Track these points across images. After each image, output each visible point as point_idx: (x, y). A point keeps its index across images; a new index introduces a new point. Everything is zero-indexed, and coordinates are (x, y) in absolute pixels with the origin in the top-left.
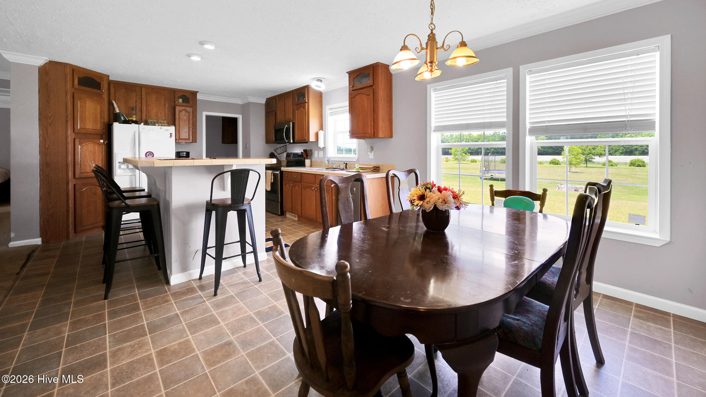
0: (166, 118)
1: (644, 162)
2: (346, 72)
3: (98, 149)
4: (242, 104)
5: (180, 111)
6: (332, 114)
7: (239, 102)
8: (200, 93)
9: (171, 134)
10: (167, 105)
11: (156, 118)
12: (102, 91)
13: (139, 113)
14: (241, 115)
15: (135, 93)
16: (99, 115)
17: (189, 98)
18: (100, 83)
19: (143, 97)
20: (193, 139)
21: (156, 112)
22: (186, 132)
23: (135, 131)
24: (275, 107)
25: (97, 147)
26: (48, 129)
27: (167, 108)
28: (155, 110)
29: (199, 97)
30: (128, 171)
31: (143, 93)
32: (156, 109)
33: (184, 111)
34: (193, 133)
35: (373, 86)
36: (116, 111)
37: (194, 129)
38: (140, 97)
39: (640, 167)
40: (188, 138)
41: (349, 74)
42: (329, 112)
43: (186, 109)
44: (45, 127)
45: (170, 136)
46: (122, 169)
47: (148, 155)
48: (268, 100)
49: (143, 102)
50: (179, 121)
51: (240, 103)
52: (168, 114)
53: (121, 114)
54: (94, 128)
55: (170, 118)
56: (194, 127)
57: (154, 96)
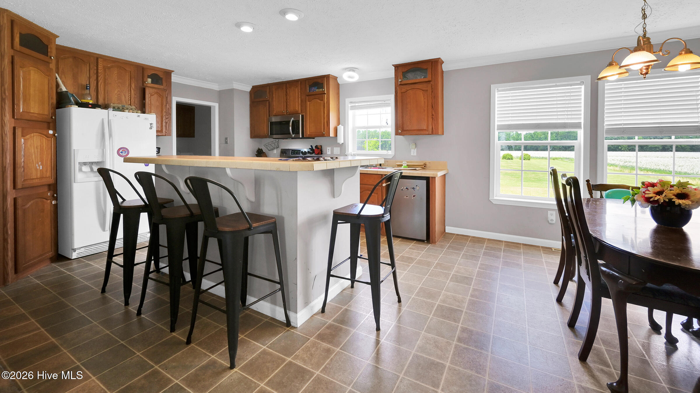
0: (132, 103)
1: (512, 156)
2: (392, 65)
3: (46, 143)
4: (218, 90)
5: (151, 95)
6: (353, 108)
7: (216, 87)
8: (175, 74)
9: (151, 124)
10: (133, 86)
11: (119, 101)
12: (51, 58)
13: (93, 93)
14: (218, 104)
15: (87, 65)
16: (46, 94)
17: (160, 77)
18: (48, 46)
19: (99, 71)
20: (166, 131)
21: (119, 94)
22: (158, 122)
23: (103, 119)
24: (268, 97)
25: (44, 140)
27: (133, 89)
28: (116, 92)
29: (174, 78)
30: (92, 175)
31: (99, 66)
32: (118, 90)
33: (156, 95)
34: (166, 123)
35: (431, 81)
36: (61, 89)
37: (168, 118)
38: (95, 71)
39: (510, 159)
40: (161, 130)
41: (395, 67)
42: (350, 105)
43: (157, 92)
45: (150, 127)
46: (84, 172)
47: (122, 152)
48: (254, 88)
49: (99, 78)
50: (150, 108)
51: (216, 89)
52: (135, 97)
53: (71, 94)
54: (41, 113)
56: (167, 116)
57: (116, 72)
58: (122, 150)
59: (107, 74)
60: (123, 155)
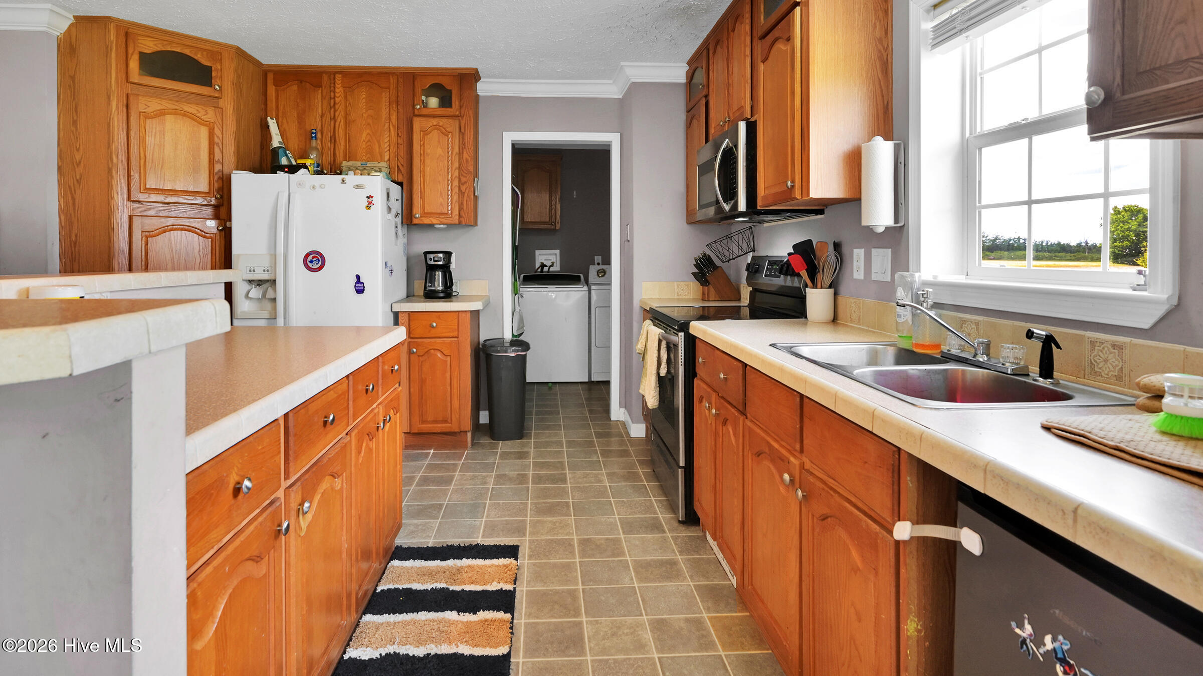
0: (392, 155)
3: (199, 244)
4: (620, 97)
5: (425, 133)
9: (368, 197)
10: (394, 118)
11: (369, 155)
12: (214, 87)
14: (621, 137)
15: (320, 91)
16: (204, 155)
17: (450, 91)
18: (211, 69)
20: (464, 216)
21: (369, 141)
22: (441, 194)
23: (280, 191)
25: (194, 240)
26: (75, 193)
27: (393, 126)
28: (364, 135)
29: (483, 88)
31: (337, 90)
32: (368, 131)
33: (436, 131)
36: (272, 145)
37: (465, 183)
38: (331, 102)
43: (441, 124)
44: (70, 187)
46: (254, 299)
47: (311, 262)
50: (423, 162)
52: (397, 144)
53: (283, 150)
54: (189, 190)
55: (402, 155)
56: (464, 176)
57: (364, 96)
58: (313, 258)
59: (350, 104)
60: (313, 267)
